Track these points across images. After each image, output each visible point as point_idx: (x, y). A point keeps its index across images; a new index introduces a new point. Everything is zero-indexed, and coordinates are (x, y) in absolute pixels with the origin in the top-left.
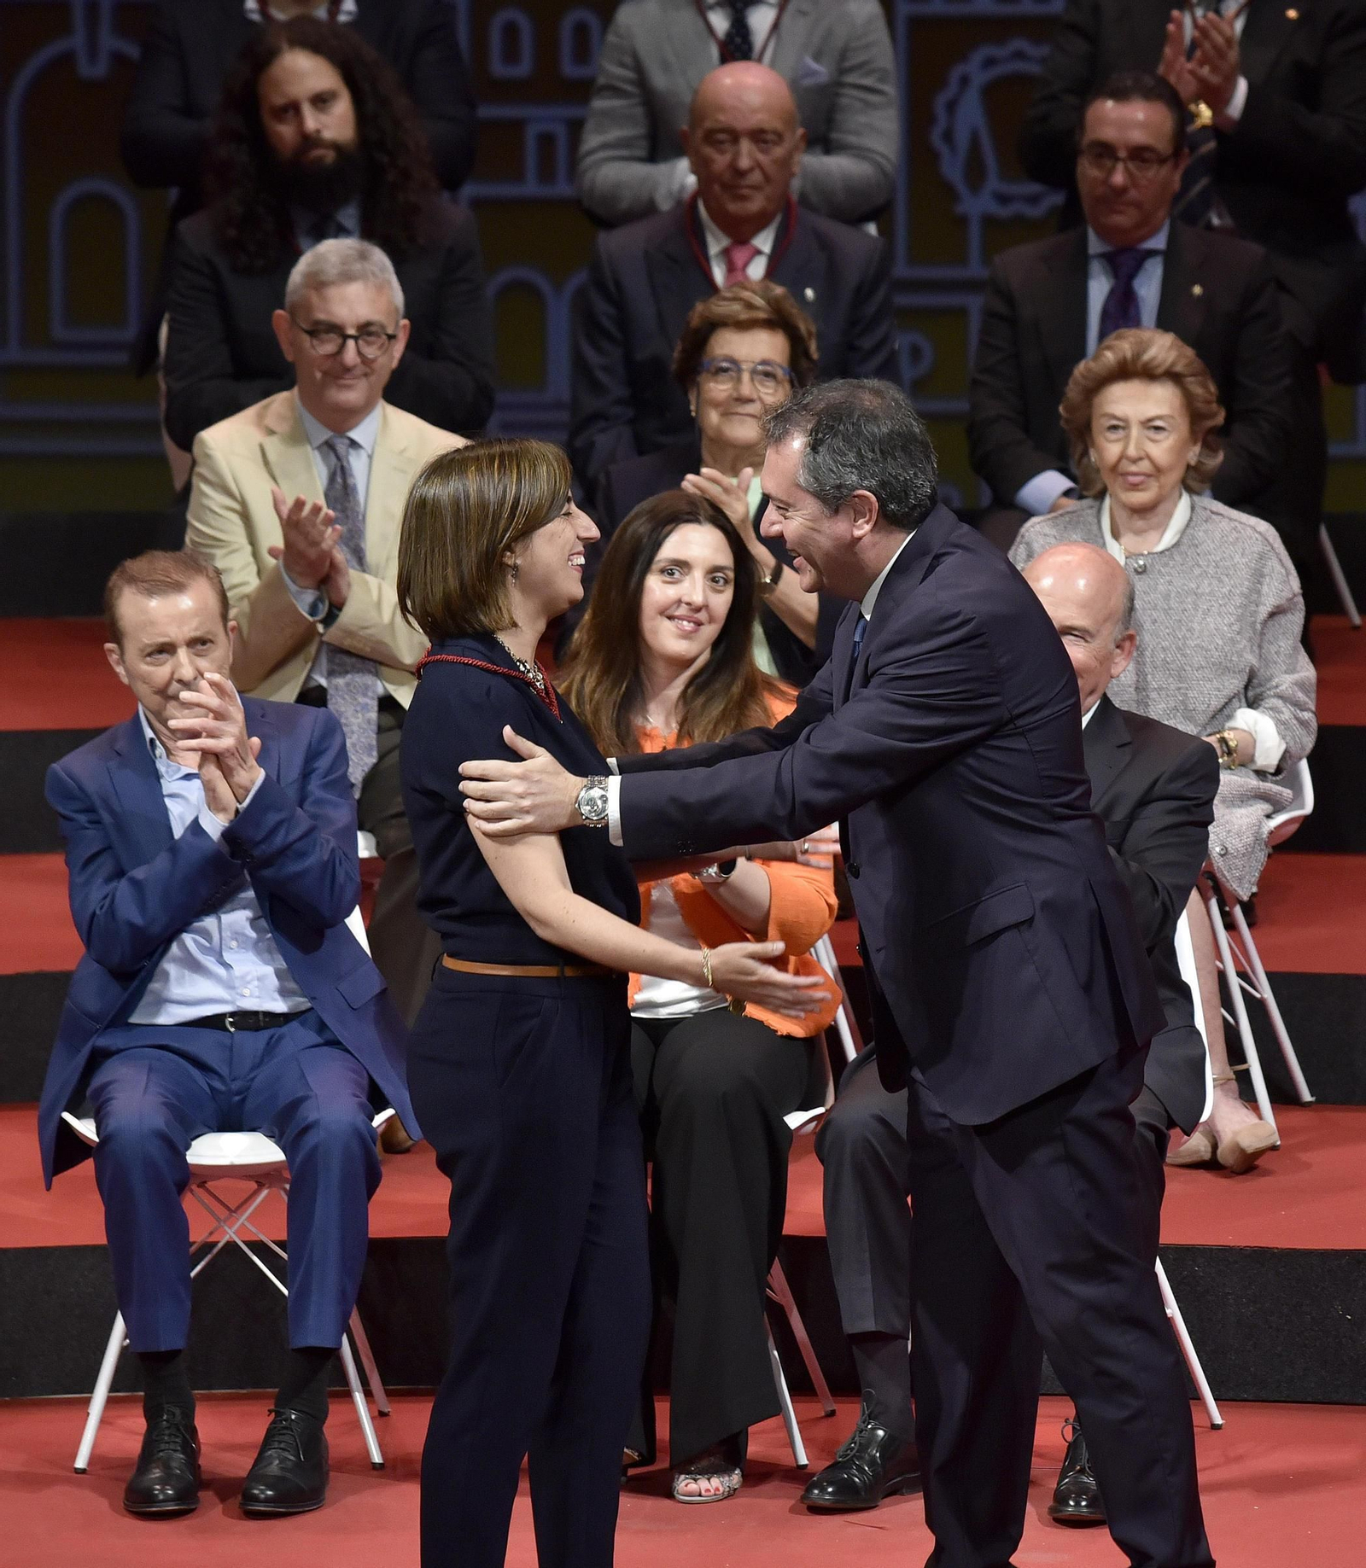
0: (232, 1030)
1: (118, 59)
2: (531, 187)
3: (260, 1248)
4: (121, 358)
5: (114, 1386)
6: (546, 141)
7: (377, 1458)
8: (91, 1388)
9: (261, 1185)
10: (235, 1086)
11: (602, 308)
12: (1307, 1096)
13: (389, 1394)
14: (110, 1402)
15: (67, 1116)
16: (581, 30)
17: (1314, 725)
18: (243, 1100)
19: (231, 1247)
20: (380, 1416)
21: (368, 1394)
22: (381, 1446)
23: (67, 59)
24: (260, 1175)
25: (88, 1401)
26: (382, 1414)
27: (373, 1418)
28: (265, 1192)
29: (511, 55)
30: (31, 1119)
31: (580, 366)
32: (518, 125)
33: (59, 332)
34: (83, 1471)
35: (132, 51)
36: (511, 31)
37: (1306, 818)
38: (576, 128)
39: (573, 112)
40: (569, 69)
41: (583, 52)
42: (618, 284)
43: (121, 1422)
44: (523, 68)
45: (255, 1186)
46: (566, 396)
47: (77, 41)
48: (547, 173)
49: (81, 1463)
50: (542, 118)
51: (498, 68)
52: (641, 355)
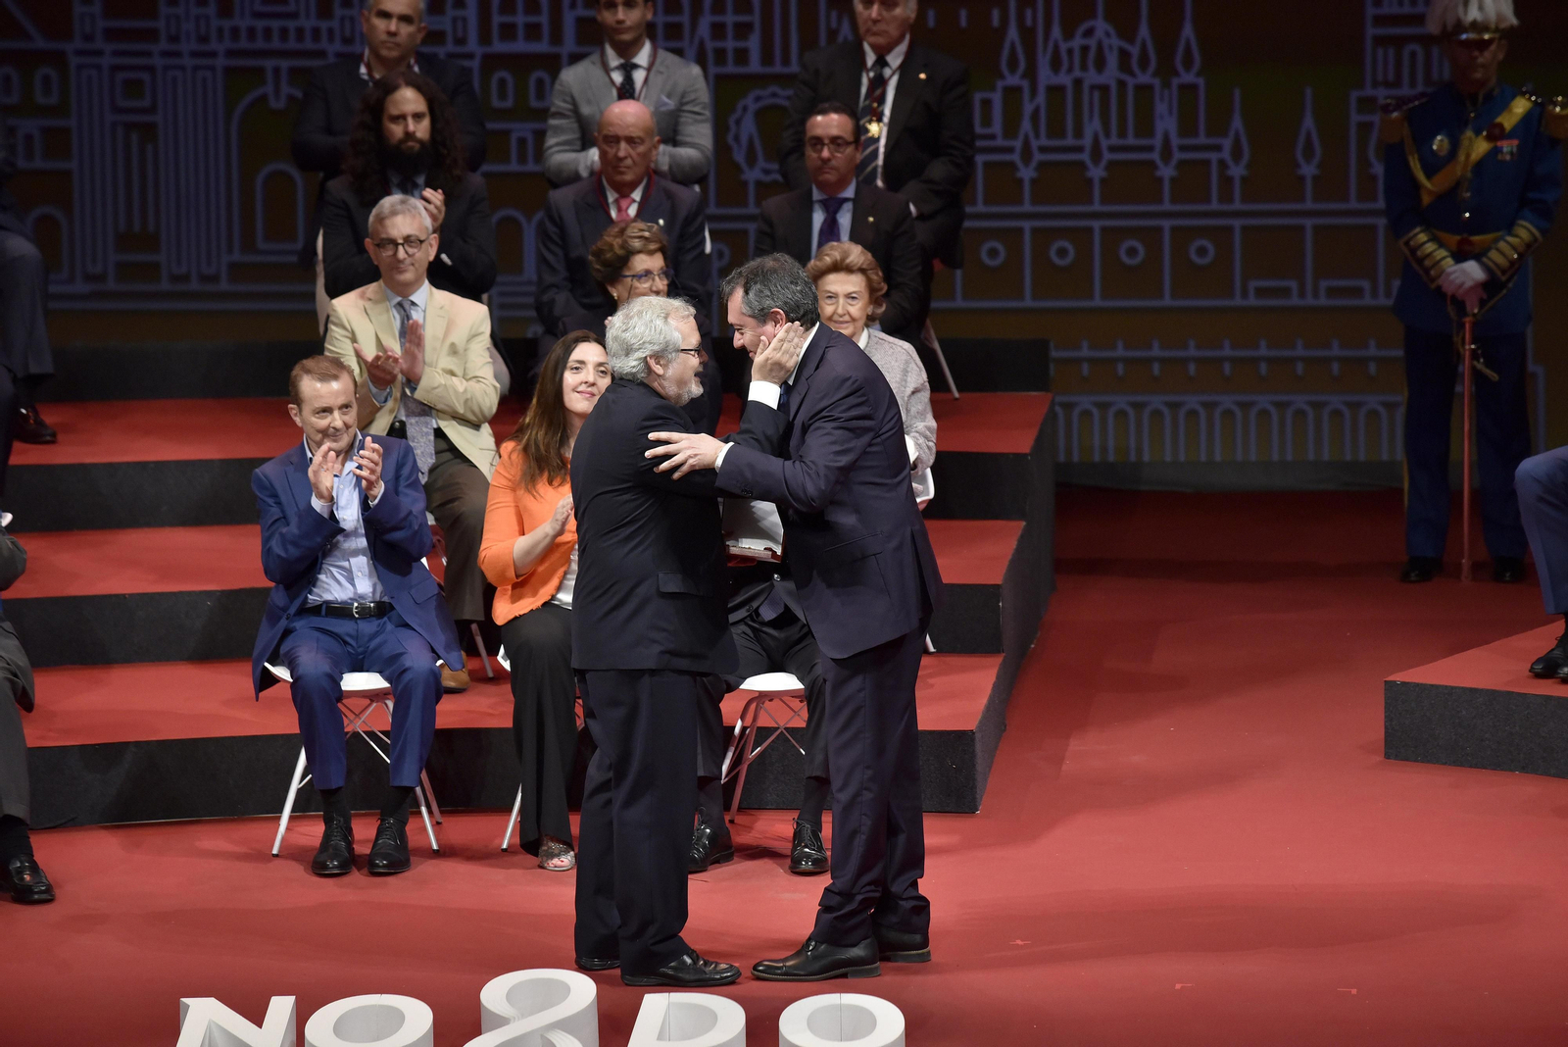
0: (357, 616)
1: (291, 98)
2: (514, 167)
3: (372, 735)
4: (294, 259)
5: (294, 810)
6: (522, 142)
7: (435, 847)
8: (281, 810)
9: (372, 701)
10: (360, 650)
11: (552, 229)
12: (932, 649)
13: (442, 812)
14: (291, 818)
15: (267, 665)
16: (540, 83)
17: (934, 450)
18: (364, 658)
19: (356, 735)
20: (437, 825)
21: (430, 812)
22: (437, 840)
23: (264, 98)
24: (374, 696)
25: (279, 818)
26: (438, 823)
27: (433, 826)
28: (375, 704)
29: (503, 96)
30: (248, 667)
31: (543, 260)
32: (507, 133)
33: (261, 245)
34: (277, 856)
35: (299, 94)
36: (502, 83)
37: (930, 501)
38: (540, 136)
39: (537, 126)
40: (534, 103)
41: (541, 94)
42: (561, 218)
43: (298, 829)
44: (509, 103)
45: (368, 701)
46: (534, 278)
47: (269, 89)
48: (522, 159)
49: (275, 851)
50: (521, 129)
51: (496, 103)
52: (574, 254)
